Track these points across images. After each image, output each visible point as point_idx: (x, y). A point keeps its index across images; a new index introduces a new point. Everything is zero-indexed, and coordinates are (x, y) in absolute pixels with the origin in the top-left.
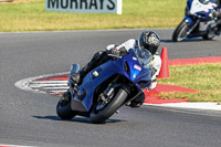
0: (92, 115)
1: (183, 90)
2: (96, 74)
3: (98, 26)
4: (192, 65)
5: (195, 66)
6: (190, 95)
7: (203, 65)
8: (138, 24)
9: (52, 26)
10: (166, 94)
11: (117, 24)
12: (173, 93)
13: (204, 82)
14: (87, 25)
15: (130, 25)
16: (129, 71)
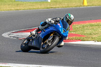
1: (79, 35)
3: (40, 7)
4: (83, 24)
5: (84, 24)
6: (82, 38)
7: (88, 24)
8: (58, 6)
9: (18, 8)
11: (48, 7)
12: (74, 37)
13: (89, 32)
14: (34, 7)
15: (55, 7)
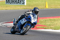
3: (20, 8)
5: (46, 19)
6: (45, 27)
8: (31, 8)
9: (7, 8)
12: (40, 27)
13: (49, 24)
14: (17, 8)
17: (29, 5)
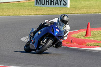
0: (37, 51)
2: (40, 33)
3: (59, 13)
8: (77, 12)
9: (38, 13)
10: (90, 44)
12: (93, 43)
16: (53, 32)
17: (75, 8)
